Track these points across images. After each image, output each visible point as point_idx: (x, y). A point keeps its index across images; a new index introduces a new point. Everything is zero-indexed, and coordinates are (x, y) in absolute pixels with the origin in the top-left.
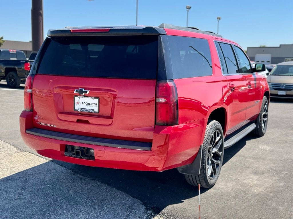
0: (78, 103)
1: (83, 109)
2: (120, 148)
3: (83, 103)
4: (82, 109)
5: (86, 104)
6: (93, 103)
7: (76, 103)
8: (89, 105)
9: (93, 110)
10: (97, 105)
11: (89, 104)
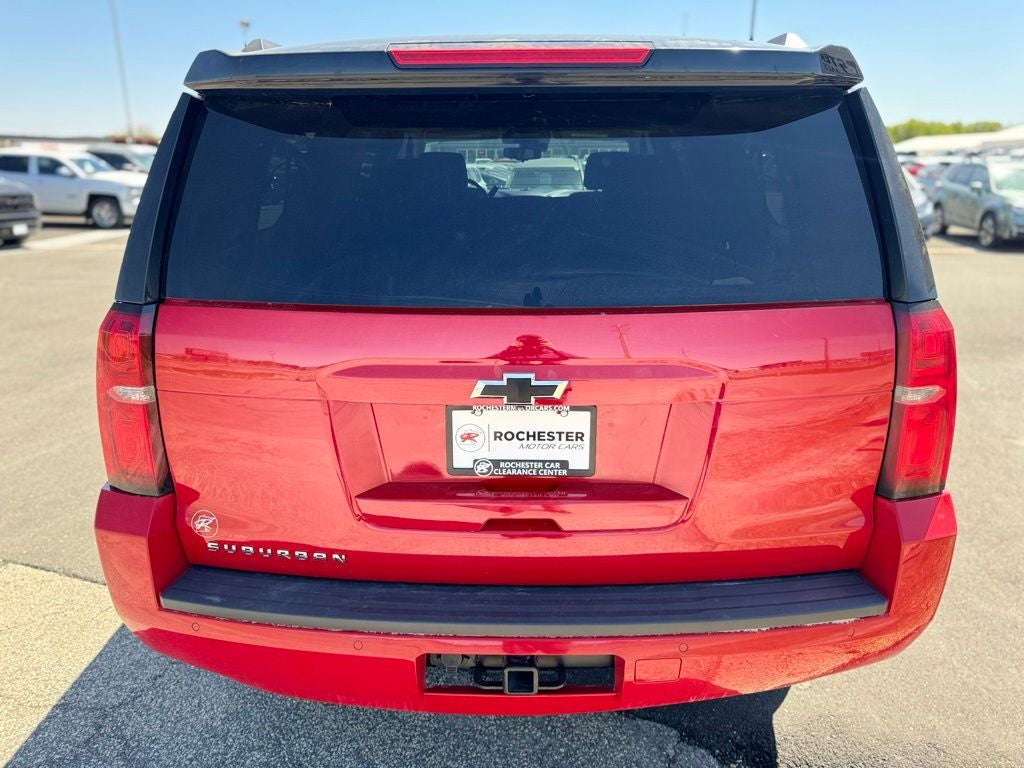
0: (469, 437)
1: (502, 464)
2: (756, 630)
3: (498, 436)
4: (496, 463)
5: (521, 436)
6: (560, 433)
7: (459, 440)
8: (537, 442)
9: (564, 464)
10: (587, 438)
11: (538, 436)
